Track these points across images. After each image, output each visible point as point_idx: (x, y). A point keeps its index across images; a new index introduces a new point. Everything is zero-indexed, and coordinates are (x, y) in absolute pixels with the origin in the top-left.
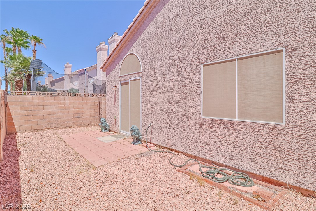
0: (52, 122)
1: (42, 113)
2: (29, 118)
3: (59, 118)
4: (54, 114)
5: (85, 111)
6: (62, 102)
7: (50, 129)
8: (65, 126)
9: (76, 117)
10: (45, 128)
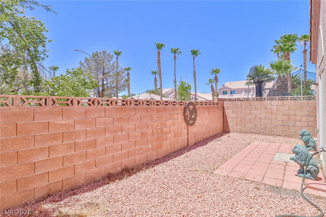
0: (259, 127)
1: (249, 117)
2: (239, 121)
3: (266, 124)
4: (261, 119)
5: (299, 118)
6: (269, 107)
7: (256, 133)
8: (272, 133)
9: (286, 124)
10: (252, 132)
